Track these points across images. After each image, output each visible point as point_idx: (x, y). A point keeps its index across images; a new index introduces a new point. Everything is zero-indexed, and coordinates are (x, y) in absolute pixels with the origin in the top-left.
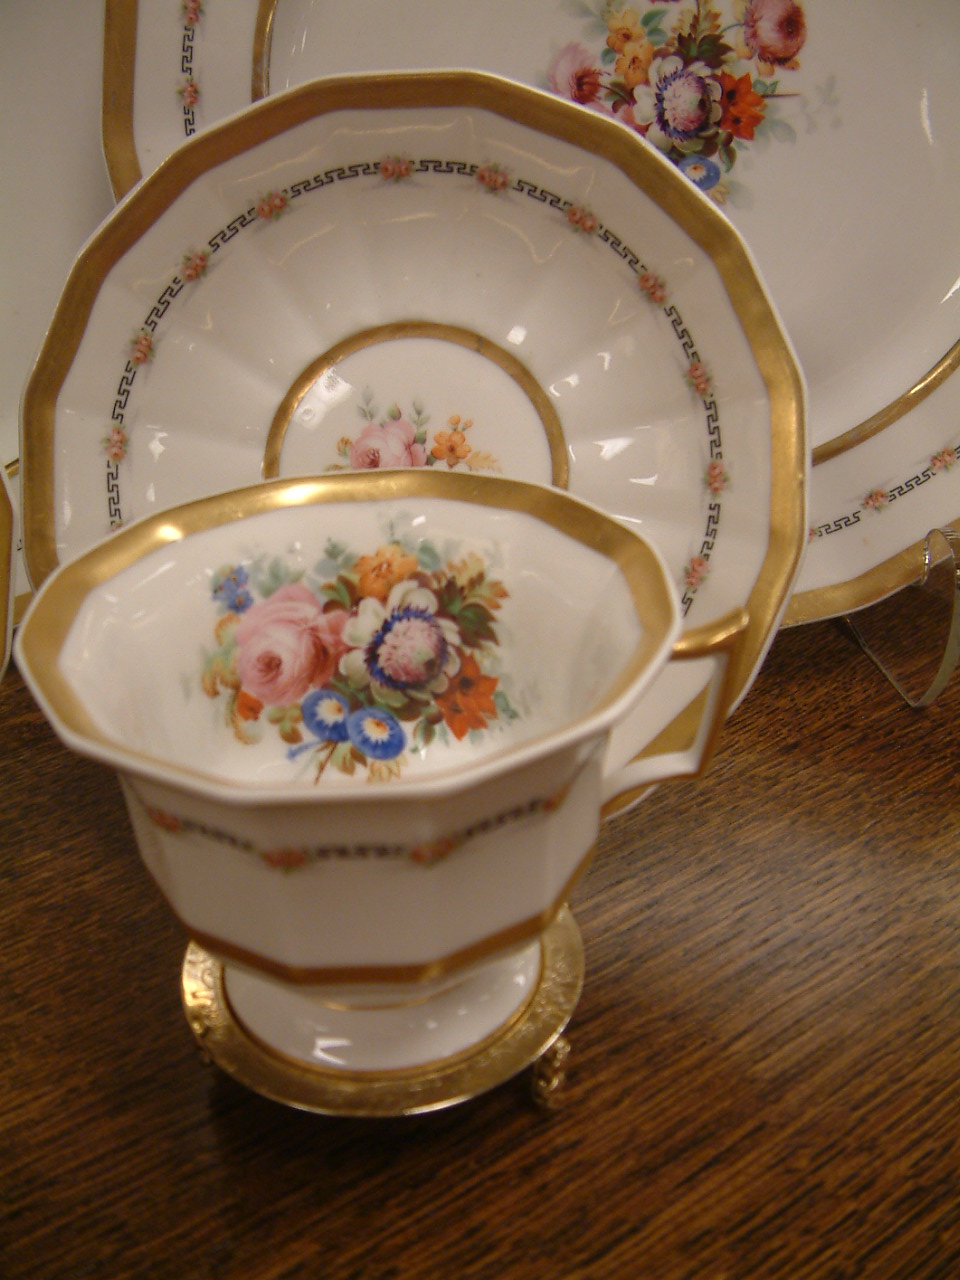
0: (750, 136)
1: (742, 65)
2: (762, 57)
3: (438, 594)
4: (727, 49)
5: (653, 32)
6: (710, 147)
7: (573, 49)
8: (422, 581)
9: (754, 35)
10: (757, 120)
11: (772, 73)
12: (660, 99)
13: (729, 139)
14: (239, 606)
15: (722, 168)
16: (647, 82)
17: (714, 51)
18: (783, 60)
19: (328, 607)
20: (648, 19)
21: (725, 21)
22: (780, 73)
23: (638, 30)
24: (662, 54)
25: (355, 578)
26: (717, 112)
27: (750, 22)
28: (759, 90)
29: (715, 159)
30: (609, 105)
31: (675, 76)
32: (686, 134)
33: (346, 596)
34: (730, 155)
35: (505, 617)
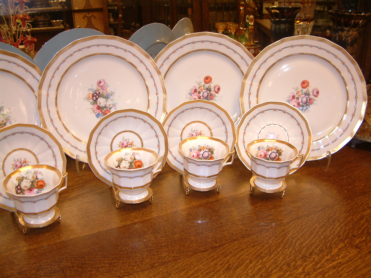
0: (312, 104)
1: (311, 96)
2: (314, 96)
3: (277, 151)
4: (310, 95)
5: (302, 92)
6: (307, 105)
7: (293, 93)
8: (275, 149)
9: (313, 93)
10: (313, 103)
11: (315, 98)
12: (302, 99)
13: (309, 105)
14: (259, 150)
15: (308, 108)
16: (301, 97)
17: (308, 95)
18: (316, 96)
19: (266, 151)
20: (301, 91)
21: (310, 91)
22: (316, 98)
23: (300, 91)
24: (303, 94)
25: (269, 149)
26: (308, 101)
27: (313, 92)
28: (313, 99)
29: (308, 107)
30: (296, 99)
31: (304, 97)
32: (304, 104)
33: (268, 150)
34: (309, 107)
35: (283, 153)
